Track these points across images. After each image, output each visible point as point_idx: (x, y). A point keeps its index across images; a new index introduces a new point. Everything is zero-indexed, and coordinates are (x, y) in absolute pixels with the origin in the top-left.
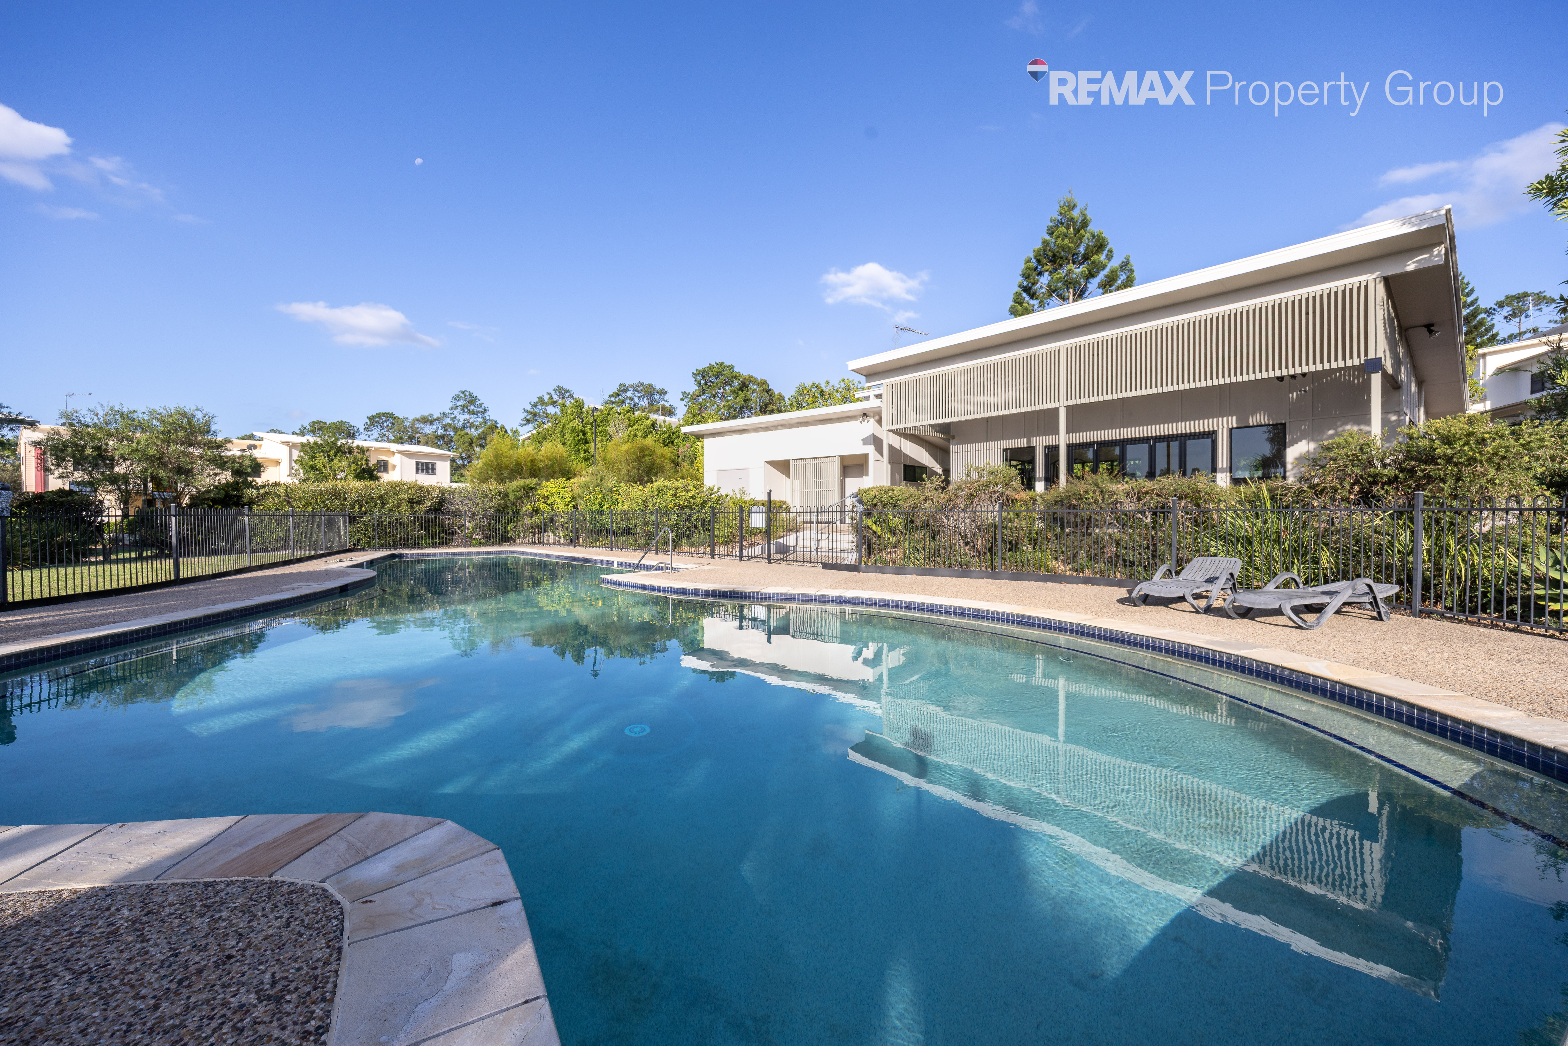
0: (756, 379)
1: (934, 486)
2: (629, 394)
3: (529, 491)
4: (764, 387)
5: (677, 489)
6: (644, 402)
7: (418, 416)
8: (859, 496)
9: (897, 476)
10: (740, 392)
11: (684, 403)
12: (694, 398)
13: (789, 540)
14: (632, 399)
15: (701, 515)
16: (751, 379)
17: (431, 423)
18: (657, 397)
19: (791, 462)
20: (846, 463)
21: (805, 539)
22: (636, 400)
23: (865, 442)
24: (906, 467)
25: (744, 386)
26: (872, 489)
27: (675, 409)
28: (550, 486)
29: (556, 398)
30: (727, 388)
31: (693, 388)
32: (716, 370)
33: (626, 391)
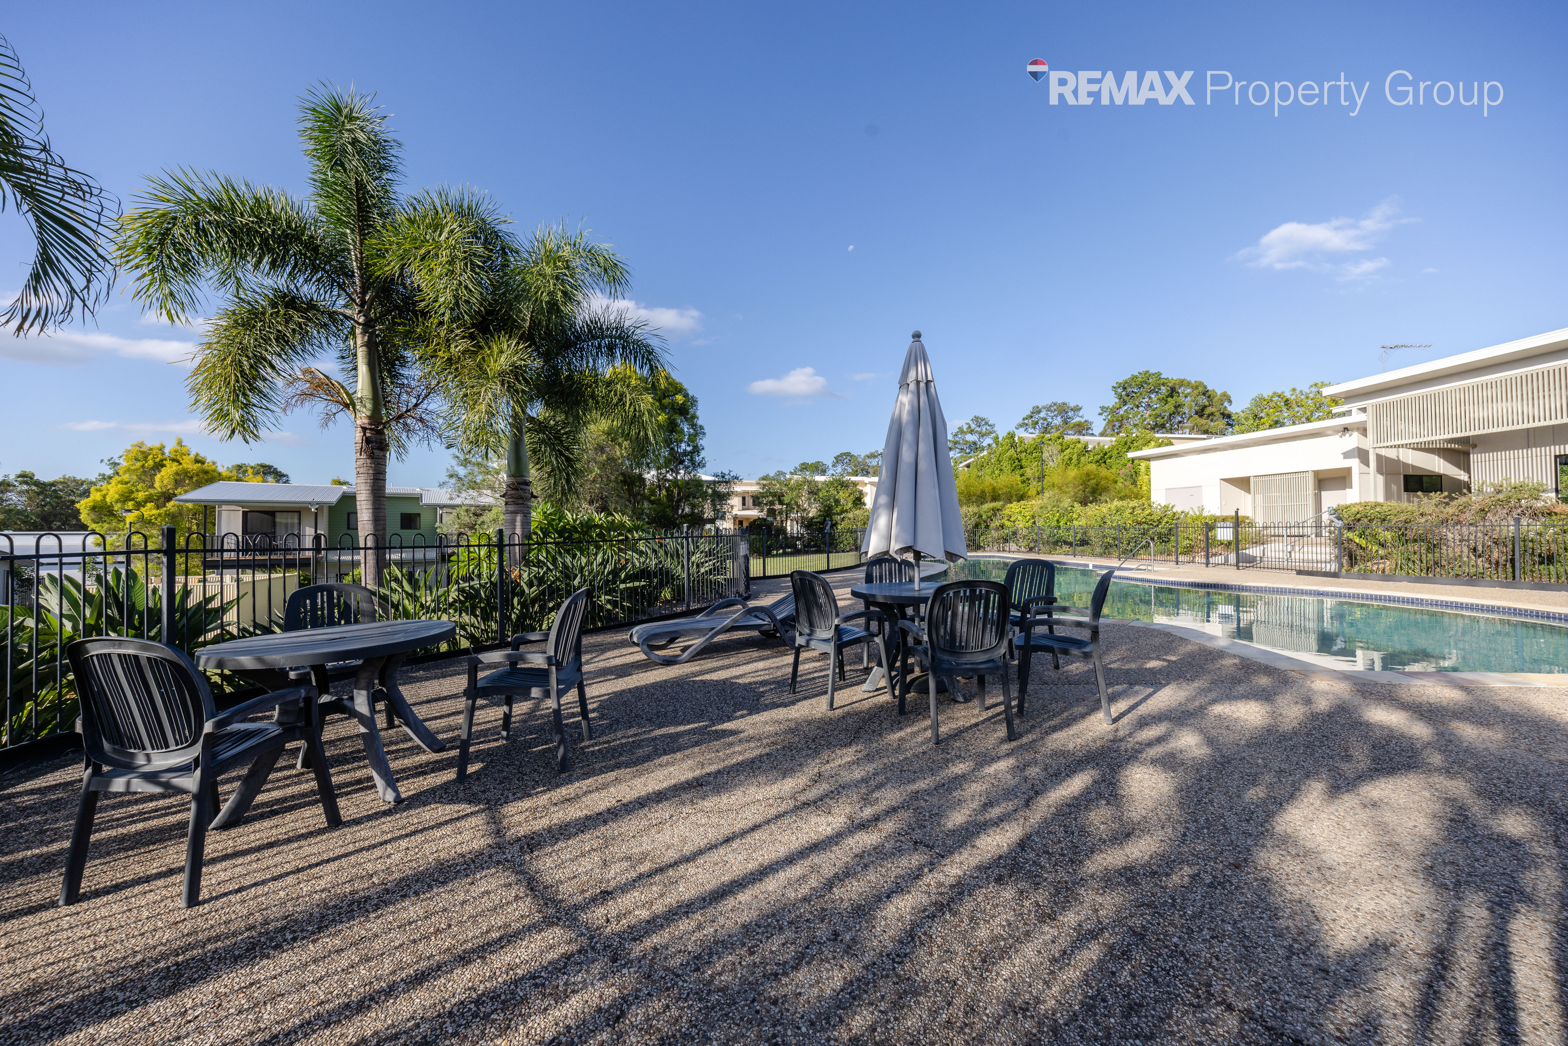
0: (1189, 383)
1: (1433, 502)
2: (1042, 415)
3: (995, 511)
4: (1201, 389)
5: (1134, 508)
6: (1058, 421)
7: (868, 453)
8: (1337, 513)
9: (1394, 487)
10: (1169, 399)
11: (1103, 417)
12: (1114, 411)
13: (1255, 551)
14: (1045, 419)
15: (1158, 530)
16: (1182, 383)
17: (875, 457)
18: (1070, 414)
19: (1252, 480)
20: (1321, 477)
21: (1275, 551)
22: (1050, 420)
23: (1347, 455)
24: (1407, 478)
25: (1173, 392)
26: (1355, 505)
27: (1091, 423)
28: (1014, 507)
29: (973, 426)
30: (1153, 396)
31: (1112, 400)
32: (1140, 379)
33: (1039, 412)
